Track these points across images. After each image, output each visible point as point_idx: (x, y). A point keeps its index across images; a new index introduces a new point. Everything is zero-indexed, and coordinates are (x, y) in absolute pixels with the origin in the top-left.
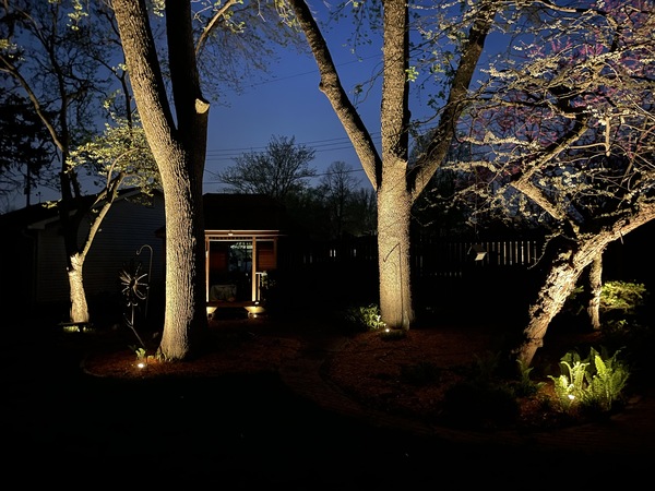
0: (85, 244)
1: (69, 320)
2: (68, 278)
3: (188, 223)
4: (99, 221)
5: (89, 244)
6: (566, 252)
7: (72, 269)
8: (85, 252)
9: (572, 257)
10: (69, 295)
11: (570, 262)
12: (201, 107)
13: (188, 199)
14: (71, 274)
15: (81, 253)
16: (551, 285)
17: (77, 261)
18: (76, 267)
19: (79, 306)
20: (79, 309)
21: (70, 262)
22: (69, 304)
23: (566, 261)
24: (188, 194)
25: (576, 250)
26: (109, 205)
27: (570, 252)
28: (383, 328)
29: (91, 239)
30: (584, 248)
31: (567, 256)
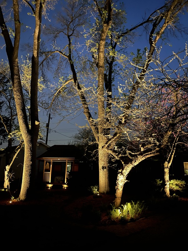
0: (11, 162)
1: (3, 187)
2: (4, 173)
3: (30, 157)
4: (16, 154)
5: (12, 162)
6: (120, 170)
7: (6, 170)
8: (11, 165)
9: (122, 171)
10: (4, 179)
11: (121, 173)
12: (37, 123)
13: (31, 150)
14: (5, 172)
15: (9, 165)
16: (118, 180)
17: (8, 168)
18: (7, 170)
19: (7, 182)
20: (7, 183)
21: (6, 168)
22: (4, 181)
23: (120, 173)
24: (31, 148)
25: (123, 169)
26: (20, 150)
27: (121, 170)
28: (97, 193)
29: (13, 160)
30: (125, 169)
31: (120, 171)
